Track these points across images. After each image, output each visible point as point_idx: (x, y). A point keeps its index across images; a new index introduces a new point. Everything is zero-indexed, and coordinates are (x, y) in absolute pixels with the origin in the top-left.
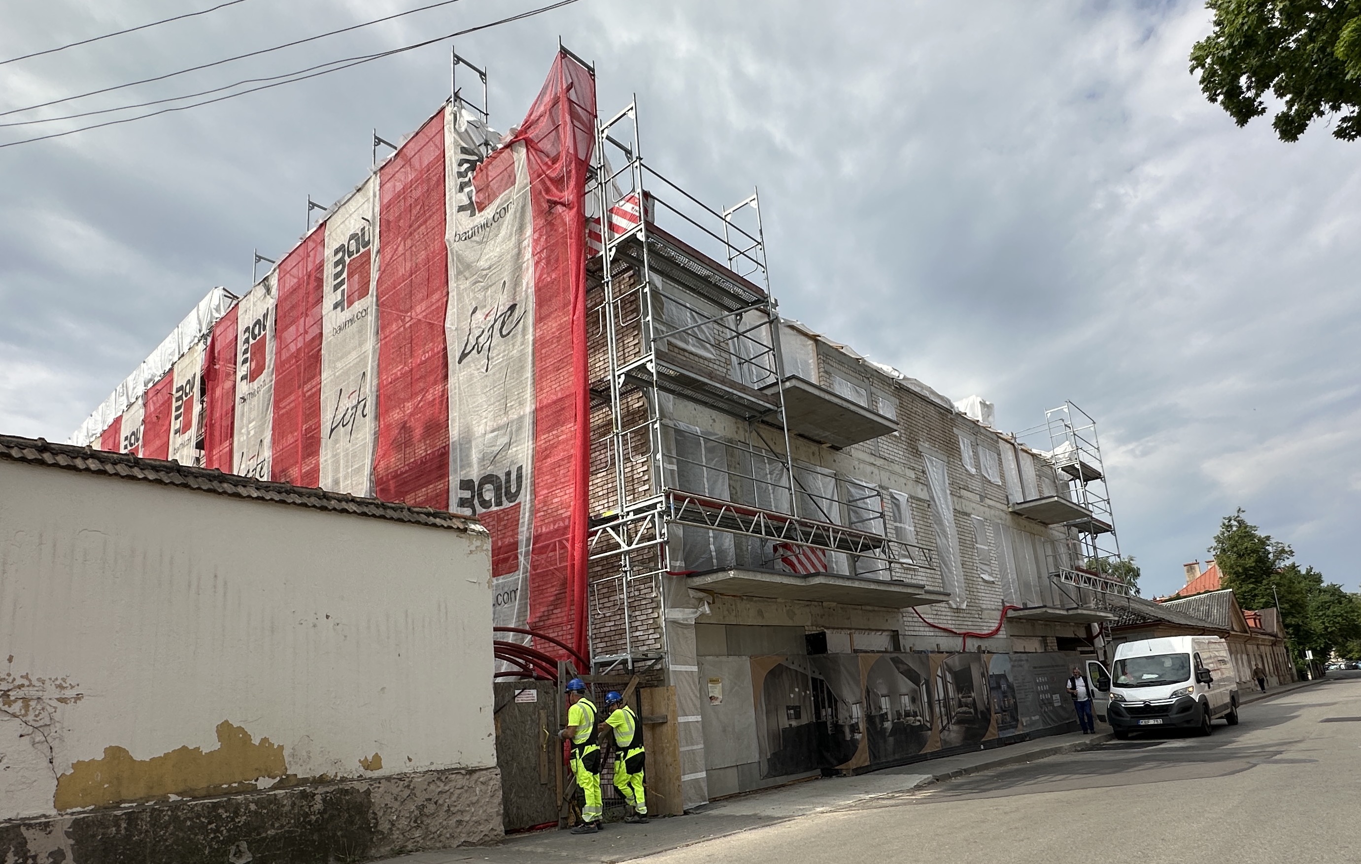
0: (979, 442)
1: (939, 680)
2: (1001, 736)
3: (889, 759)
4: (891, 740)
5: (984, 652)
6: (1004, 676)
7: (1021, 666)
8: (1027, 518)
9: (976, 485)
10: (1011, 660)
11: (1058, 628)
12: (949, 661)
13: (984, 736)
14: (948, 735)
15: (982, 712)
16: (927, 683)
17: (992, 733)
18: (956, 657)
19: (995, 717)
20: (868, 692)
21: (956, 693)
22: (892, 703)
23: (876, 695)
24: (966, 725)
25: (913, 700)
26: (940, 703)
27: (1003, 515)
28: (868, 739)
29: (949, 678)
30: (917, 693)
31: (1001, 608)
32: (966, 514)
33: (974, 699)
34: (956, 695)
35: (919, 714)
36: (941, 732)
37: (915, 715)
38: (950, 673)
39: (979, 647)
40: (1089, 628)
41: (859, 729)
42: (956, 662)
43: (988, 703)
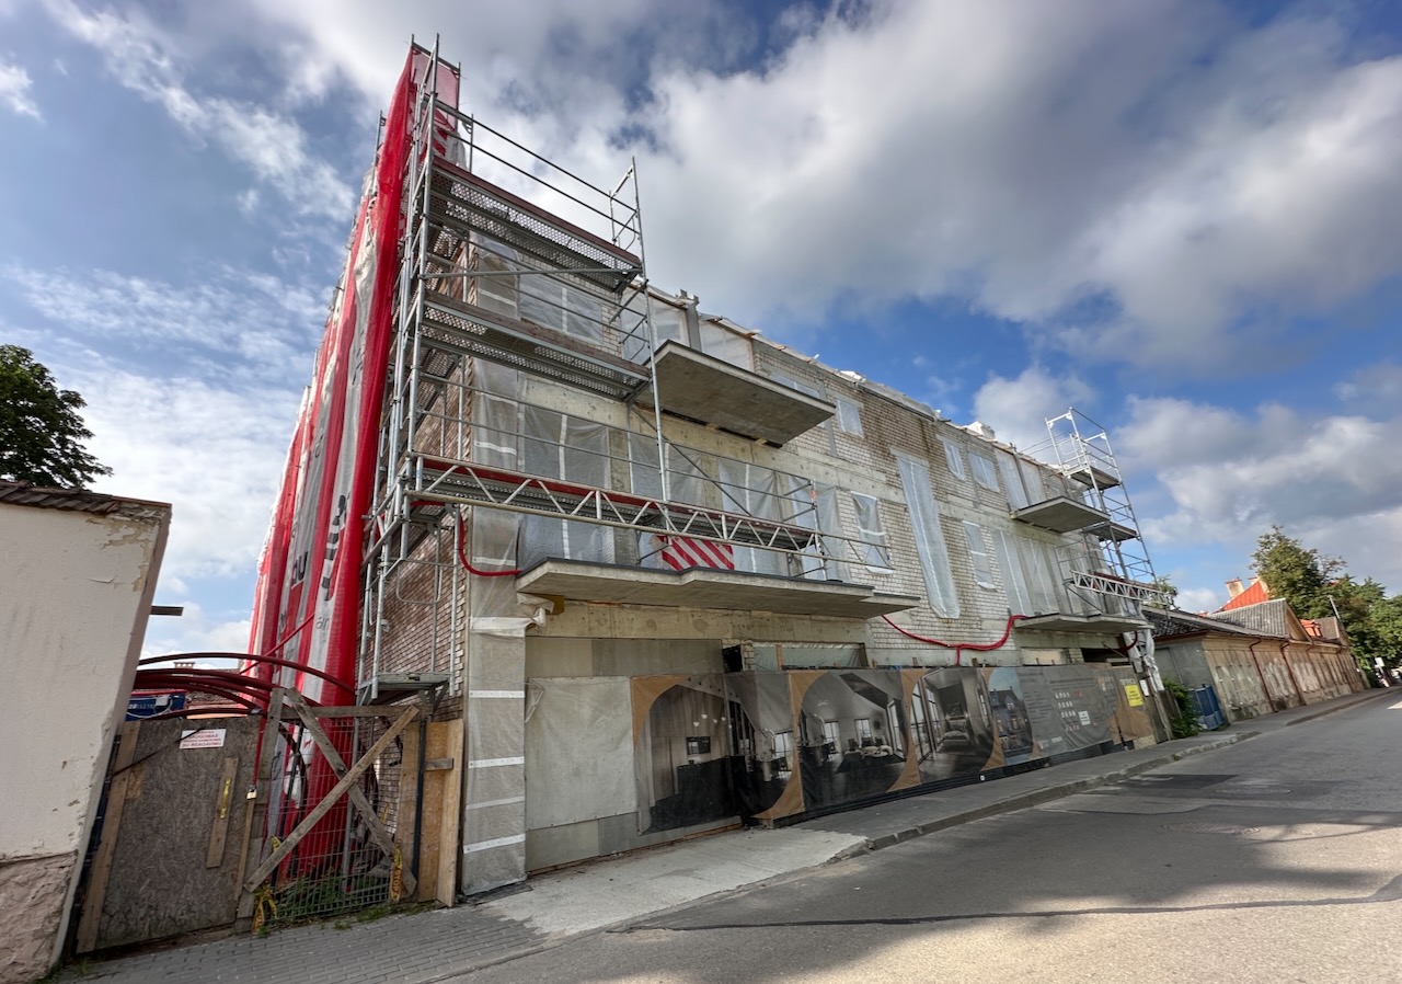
0: (969, 449)
1: (917, 701)
2: (1009, 764)
3: (838, 802)
4: (841, 777)
5: (981, 666)
6: (1010, 693)
7: (1033, 680)
8: (1035, 525)
9: (969, 491)
10: (1019, 675)
11: (1083, 638)
12: (931, 677)
13: (983, 765)
14: (931, 766)
15: (980, 736)
16: (898, 704)
17: (997, 760)
18: (941, 673)
19: (999, 741)
20: (803, 717)
21: (942, 715)
22: (842, 730)
23: (817, 721)
24: (958, 753)
25: (877, 725)
26: (918, 727)
27: (1005, 523)
28: (804, 778)
29: (931, 696)
30: (882, 718)
31: (1007, 617)
32: (956, 520)
33: (969, 722)
34: (943, 718)
35: (885, 742)
36: (920, 763)
37: (879, 743)
38: (931, 690)
39: (974, 660)
40: (1121, 639)
41: (786, 765)
42: (941, 678)
43: (990, 725)
